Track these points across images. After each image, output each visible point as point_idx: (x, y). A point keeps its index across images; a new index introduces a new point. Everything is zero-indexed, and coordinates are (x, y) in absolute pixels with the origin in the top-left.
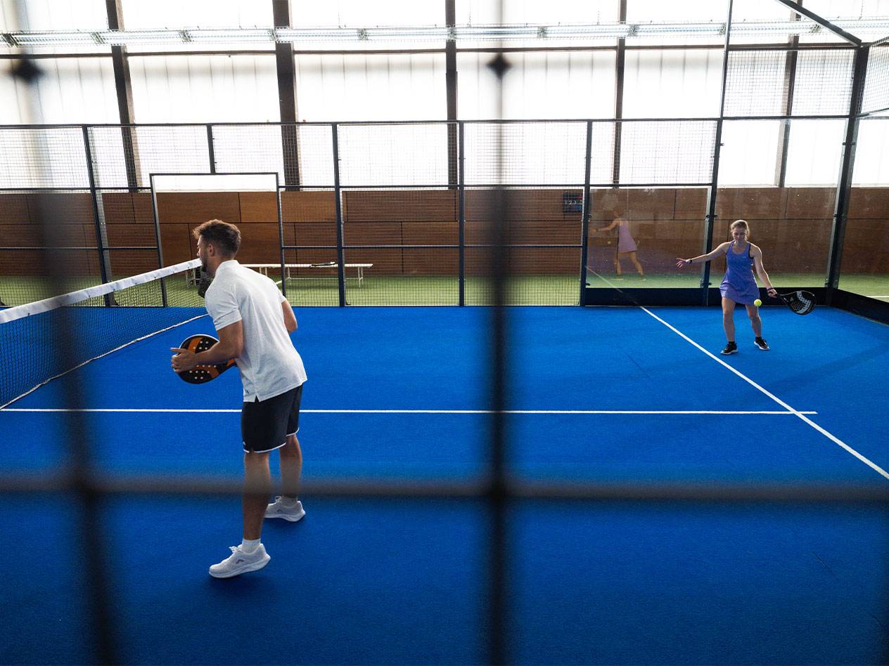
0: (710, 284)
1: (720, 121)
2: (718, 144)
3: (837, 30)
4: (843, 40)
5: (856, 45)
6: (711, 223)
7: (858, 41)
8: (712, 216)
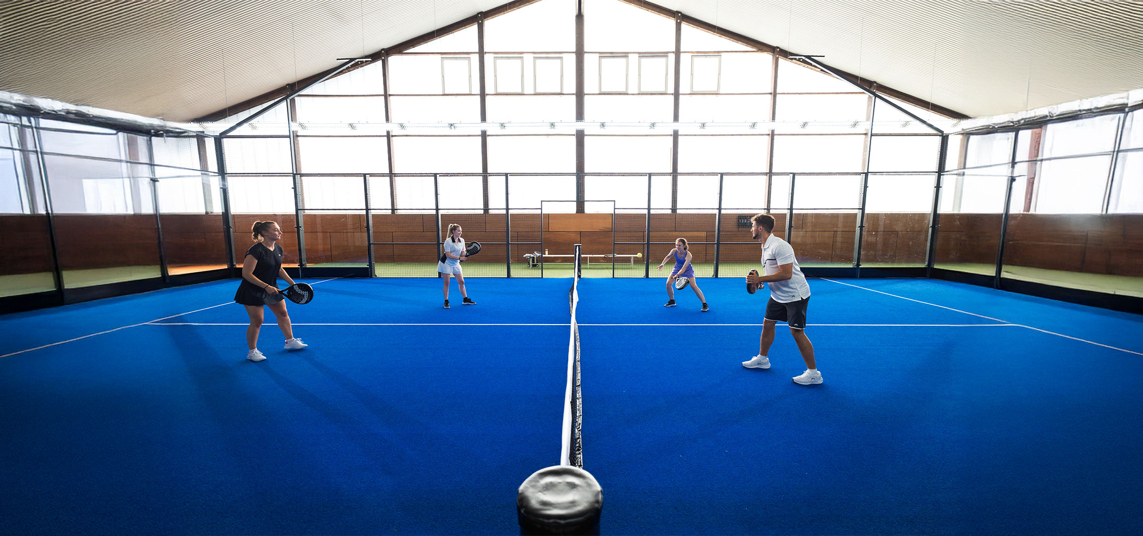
0: (860, 265)
1: (867, 174)
2: (866, 187)
3: (931, 126)
4: (934, 132)
5: (941, 134)
6: (861, 230)
7: (942, 132)
8: (861, 227)
